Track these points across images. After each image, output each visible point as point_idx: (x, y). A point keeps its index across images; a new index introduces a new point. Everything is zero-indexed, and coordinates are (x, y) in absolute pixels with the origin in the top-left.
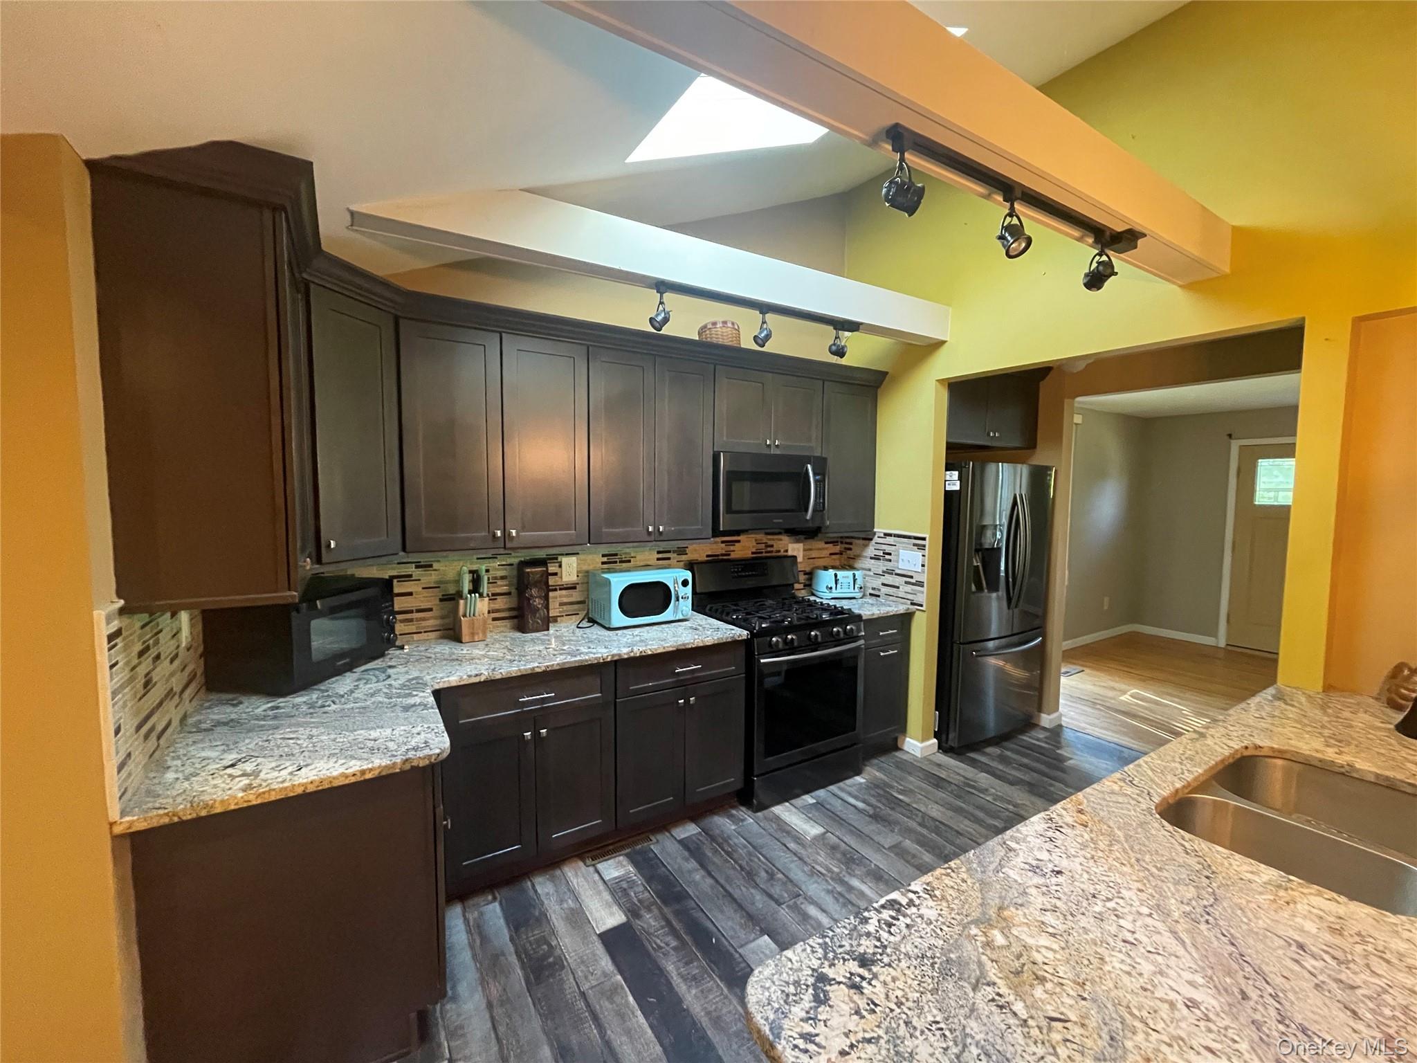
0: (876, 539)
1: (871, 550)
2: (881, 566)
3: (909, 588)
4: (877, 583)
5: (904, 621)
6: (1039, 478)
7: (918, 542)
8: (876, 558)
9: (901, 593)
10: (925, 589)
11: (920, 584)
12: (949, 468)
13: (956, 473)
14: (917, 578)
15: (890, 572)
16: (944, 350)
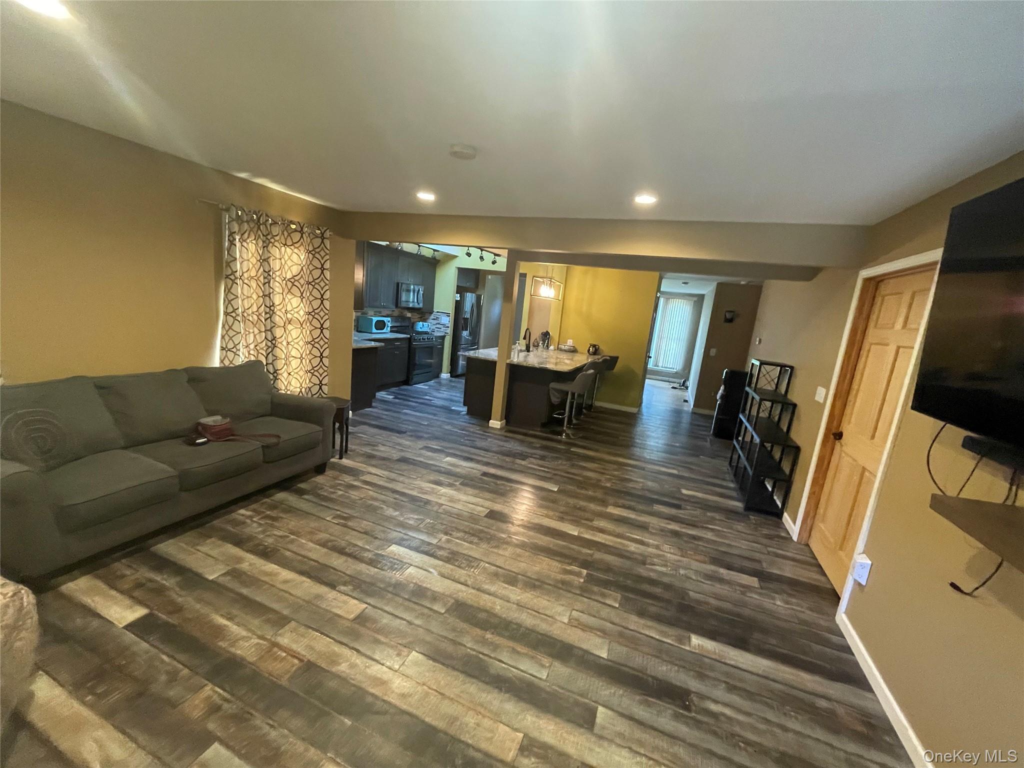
0: (434, 313)
1: (432, 317)
2: (435, 322)
3: (445, 328)
4: (434, 327)
5: (443, 338)
6: (478, 298)
7: (448, 315)
8: (434, 319)
9: (442, 330)
10: (449, 329)
11: (448, 327)
12: (457, 293)
13: (459, 295)
14: (447, 325)
15: (439, 324)
16: (458, 258)
